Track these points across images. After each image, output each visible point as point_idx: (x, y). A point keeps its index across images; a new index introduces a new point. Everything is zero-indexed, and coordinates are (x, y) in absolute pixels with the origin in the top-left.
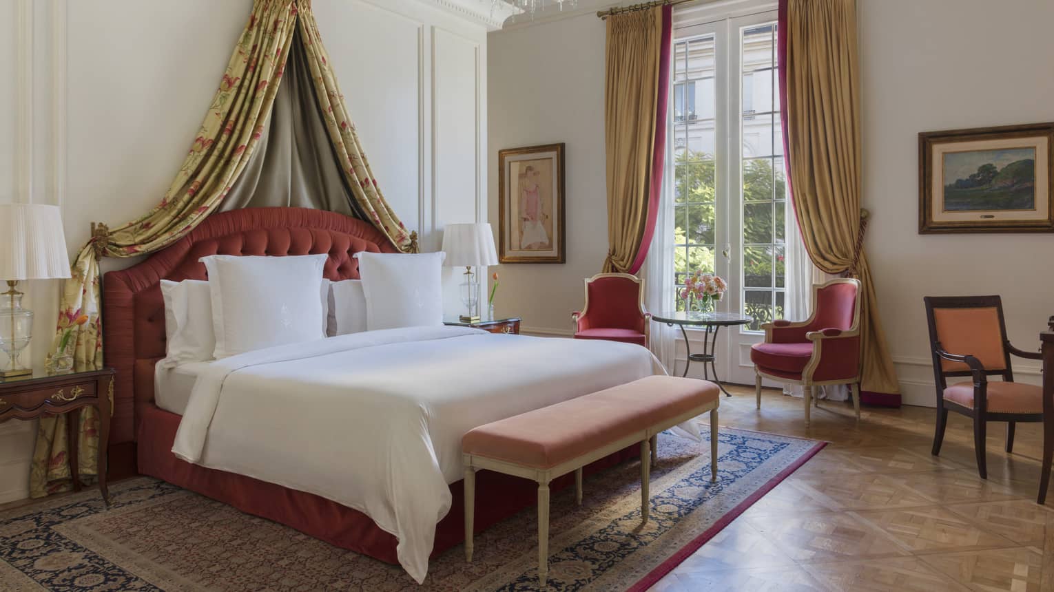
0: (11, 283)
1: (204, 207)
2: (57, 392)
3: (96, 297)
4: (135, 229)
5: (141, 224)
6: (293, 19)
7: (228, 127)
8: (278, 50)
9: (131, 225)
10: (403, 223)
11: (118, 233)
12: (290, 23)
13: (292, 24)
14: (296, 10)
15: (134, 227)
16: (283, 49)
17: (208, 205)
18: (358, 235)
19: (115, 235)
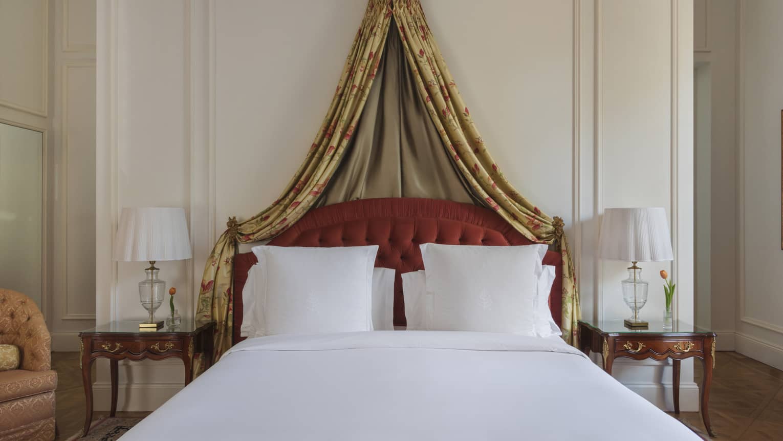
0: (153, 263)
1: (296, 203)
2: (154, 344)
3: (228, 273)
4: (257, 221)
5: (261, 217)
6: (388, 21)
7: (329, 132)
8: (371, 54)
9: (253, 218)
10: (539, 208)
11: (245, 225)
12: (385, 26)
13: (387, 25)
14: (392, 12)
15: (256, 220)
16: (376, 53)
17: (300, 201)
18: (476, 222)
19: (242, 226)
